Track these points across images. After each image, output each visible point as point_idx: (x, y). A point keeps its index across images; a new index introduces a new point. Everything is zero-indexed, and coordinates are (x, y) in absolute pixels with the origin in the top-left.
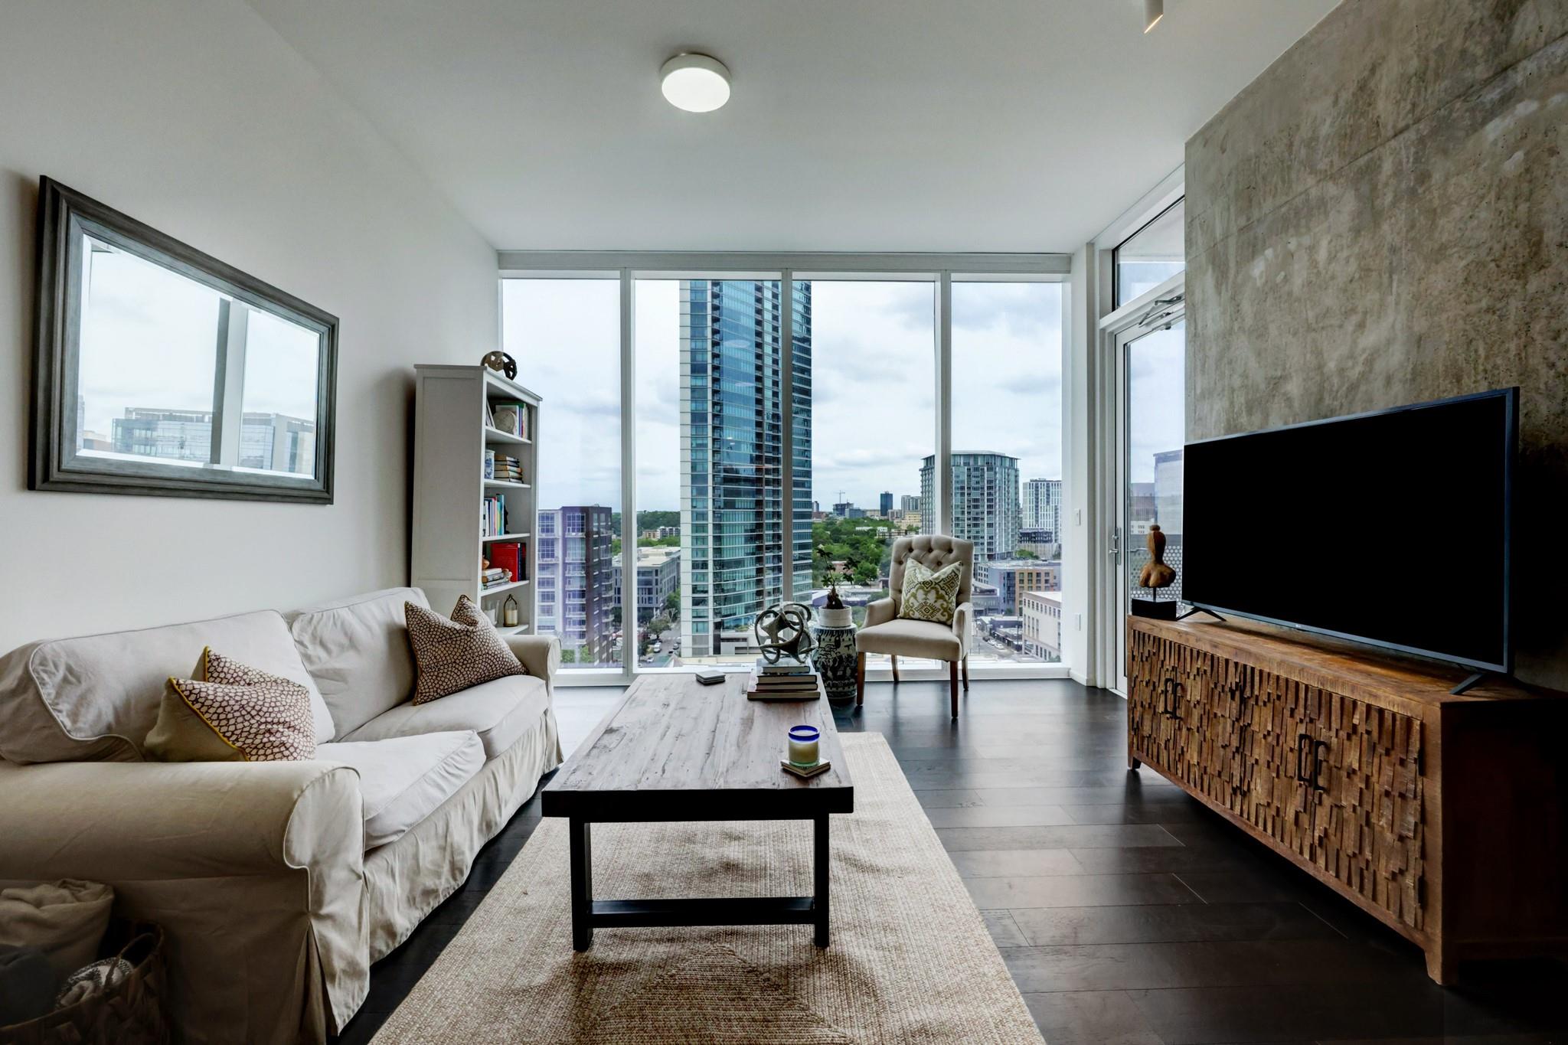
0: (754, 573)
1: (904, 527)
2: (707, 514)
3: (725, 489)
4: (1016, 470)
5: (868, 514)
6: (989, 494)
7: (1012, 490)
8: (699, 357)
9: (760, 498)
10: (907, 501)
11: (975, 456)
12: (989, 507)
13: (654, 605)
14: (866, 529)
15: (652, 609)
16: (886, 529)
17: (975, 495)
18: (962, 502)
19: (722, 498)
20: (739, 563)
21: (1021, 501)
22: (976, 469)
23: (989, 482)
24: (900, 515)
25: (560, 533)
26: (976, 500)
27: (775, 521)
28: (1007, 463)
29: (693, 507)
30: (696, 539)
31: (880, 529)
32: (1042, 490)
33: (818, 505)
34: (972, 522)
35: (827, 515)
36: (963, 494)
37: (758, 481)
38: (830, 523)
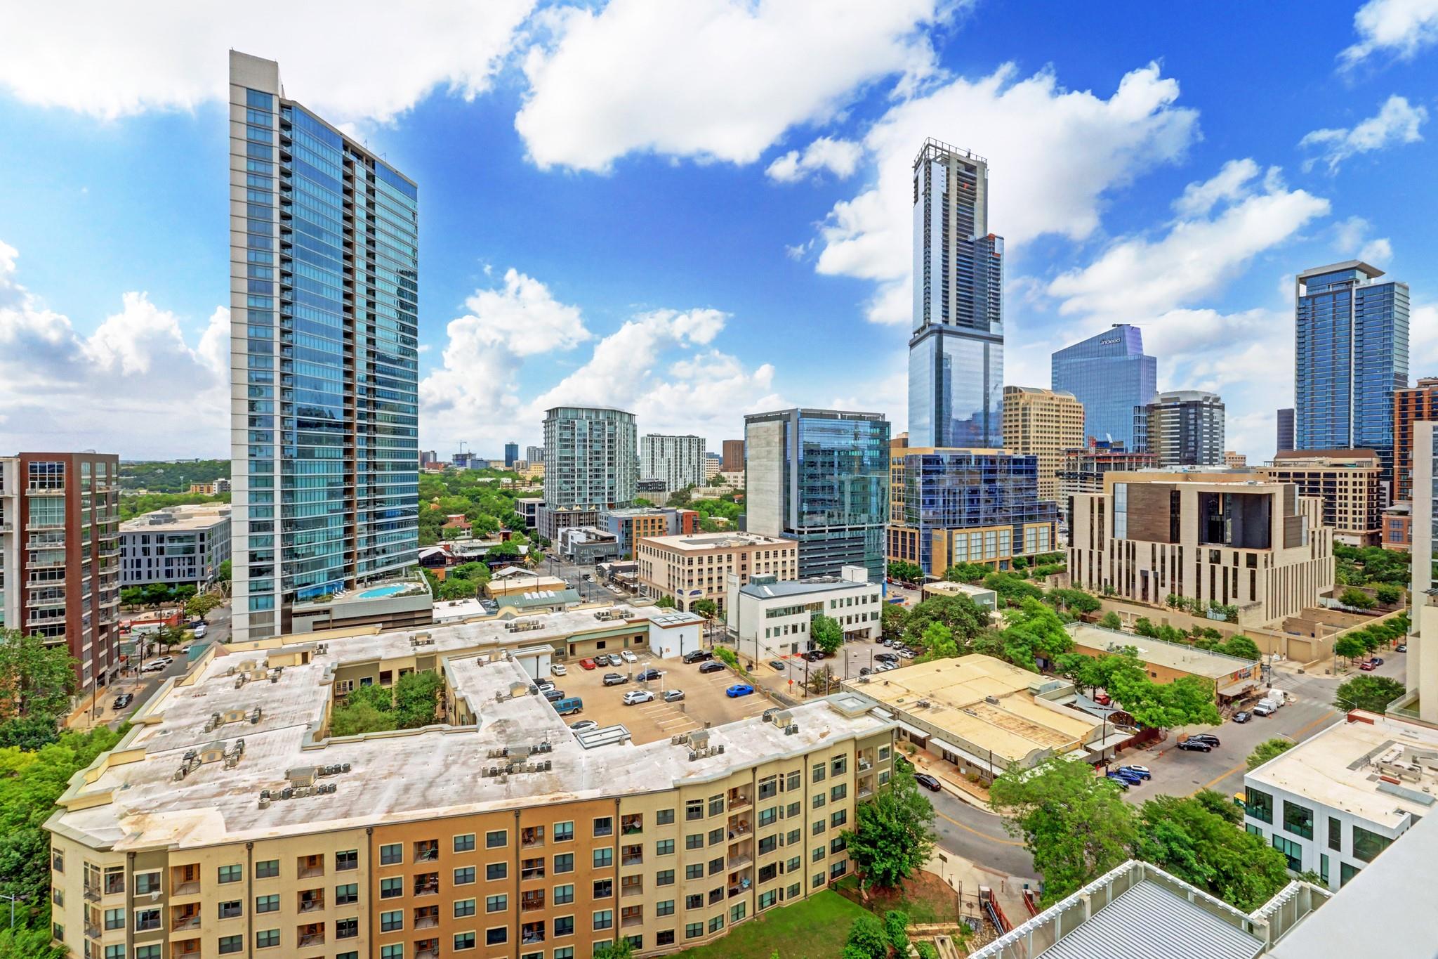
0: (342, 532)
1: (529, 478)
2: (272, 464)
3: (299, 435)
4: (635, 426)
5: (492, 465)
6: (610, 447)
7: (631, 444)
8: (260, 273)
9: (350, 446)
10: (531, 451)
11: (597, 411)
12: (610, 459)
13: (198, 577)
14: (488, 480)
15: (195, 583)
16: (509, 480)
17: (597, 447)
18: (585, 454)
19: (295, 445)
20: (320, 522)
21: (639, 453)
22: (598, 423)
23: (610, 435)
24: (525, 466)
25: (16, 490)
26: (598, 453)
27: (371, 472)
28: (626, 419)
29: (251, 455)
30: (254, 496)
31: (505, 480)
32: (658, 445)
33: (435, 455)
34: (594, 473)
35: (446, 466)
36: (585, 447)
37: (348, 426)
38: (448, 473)
